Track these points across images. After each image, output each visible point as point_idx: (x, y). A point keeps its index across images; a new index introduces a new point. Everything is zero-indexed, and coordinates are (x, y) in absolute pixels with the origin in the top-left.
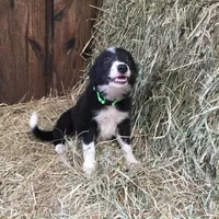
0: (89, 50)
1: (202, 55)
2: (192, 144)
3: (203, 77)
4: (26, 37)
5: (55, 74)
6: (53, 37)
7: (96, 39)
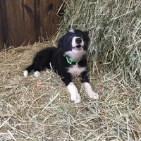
0: (62, 11)
1: (134, 8)
2: (129, 64)
3: (135, 22)
4: (22, 4)
5: (41, 28)
6: (39, 3)
7: (67, 3)
